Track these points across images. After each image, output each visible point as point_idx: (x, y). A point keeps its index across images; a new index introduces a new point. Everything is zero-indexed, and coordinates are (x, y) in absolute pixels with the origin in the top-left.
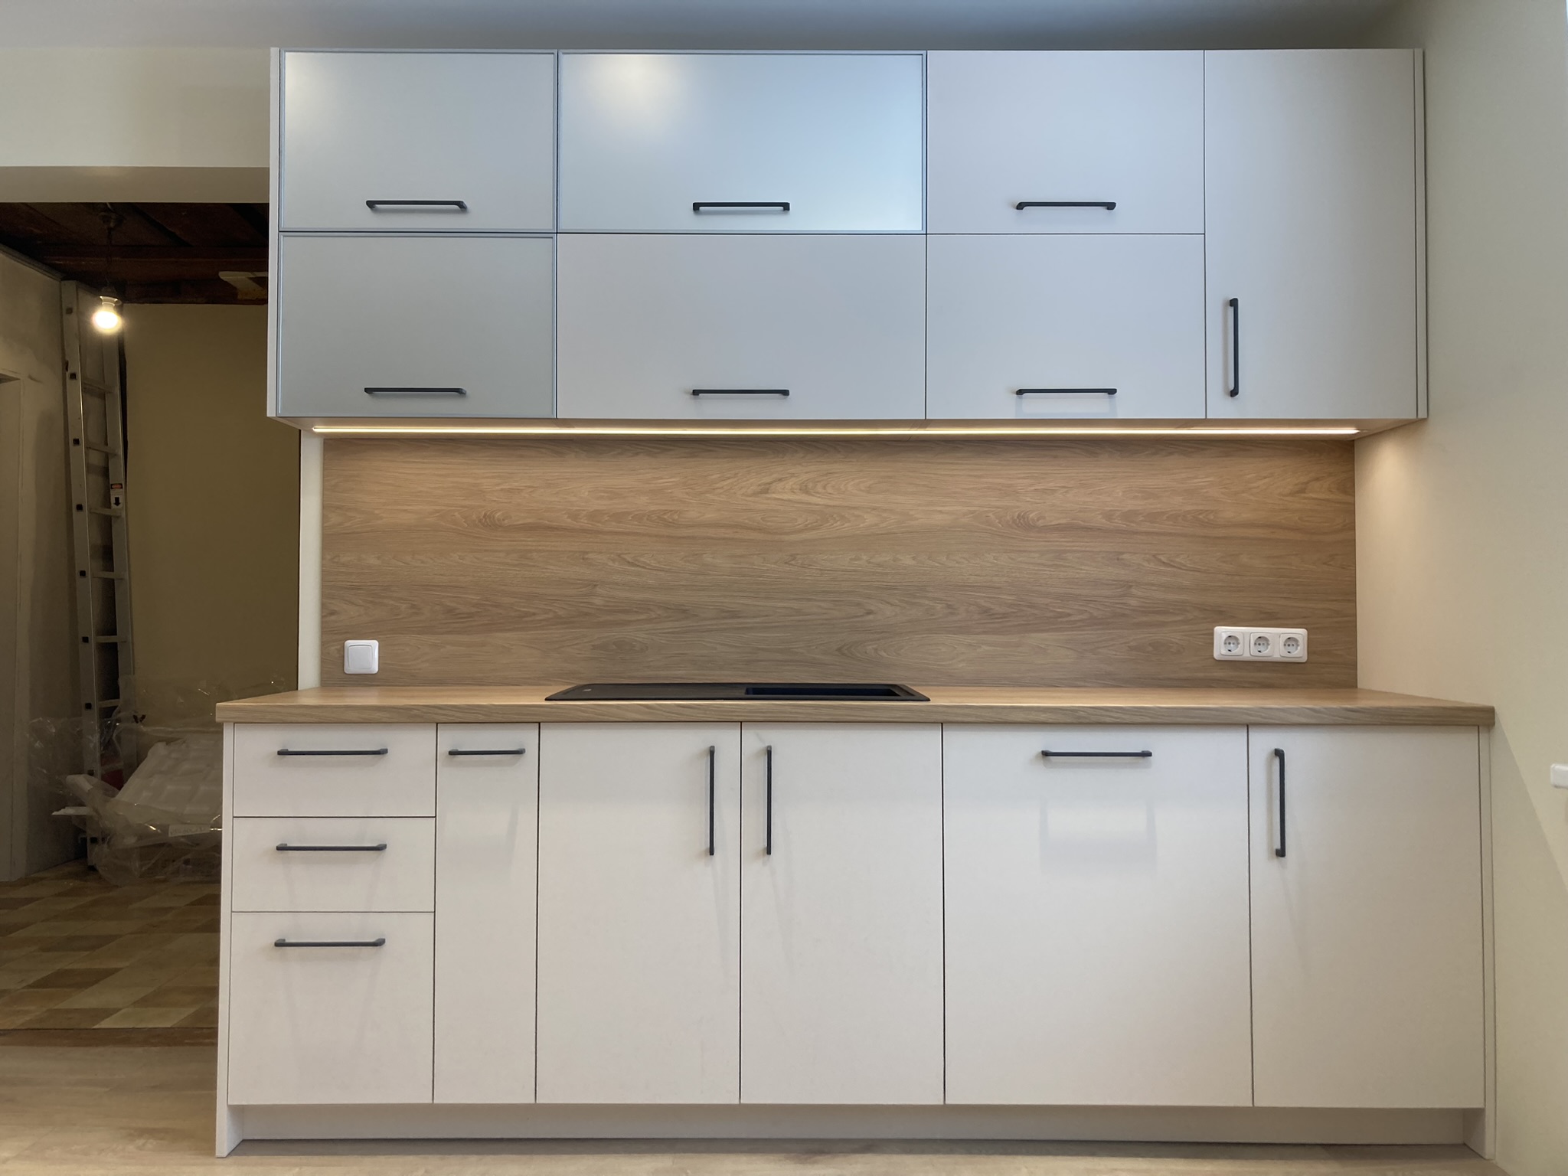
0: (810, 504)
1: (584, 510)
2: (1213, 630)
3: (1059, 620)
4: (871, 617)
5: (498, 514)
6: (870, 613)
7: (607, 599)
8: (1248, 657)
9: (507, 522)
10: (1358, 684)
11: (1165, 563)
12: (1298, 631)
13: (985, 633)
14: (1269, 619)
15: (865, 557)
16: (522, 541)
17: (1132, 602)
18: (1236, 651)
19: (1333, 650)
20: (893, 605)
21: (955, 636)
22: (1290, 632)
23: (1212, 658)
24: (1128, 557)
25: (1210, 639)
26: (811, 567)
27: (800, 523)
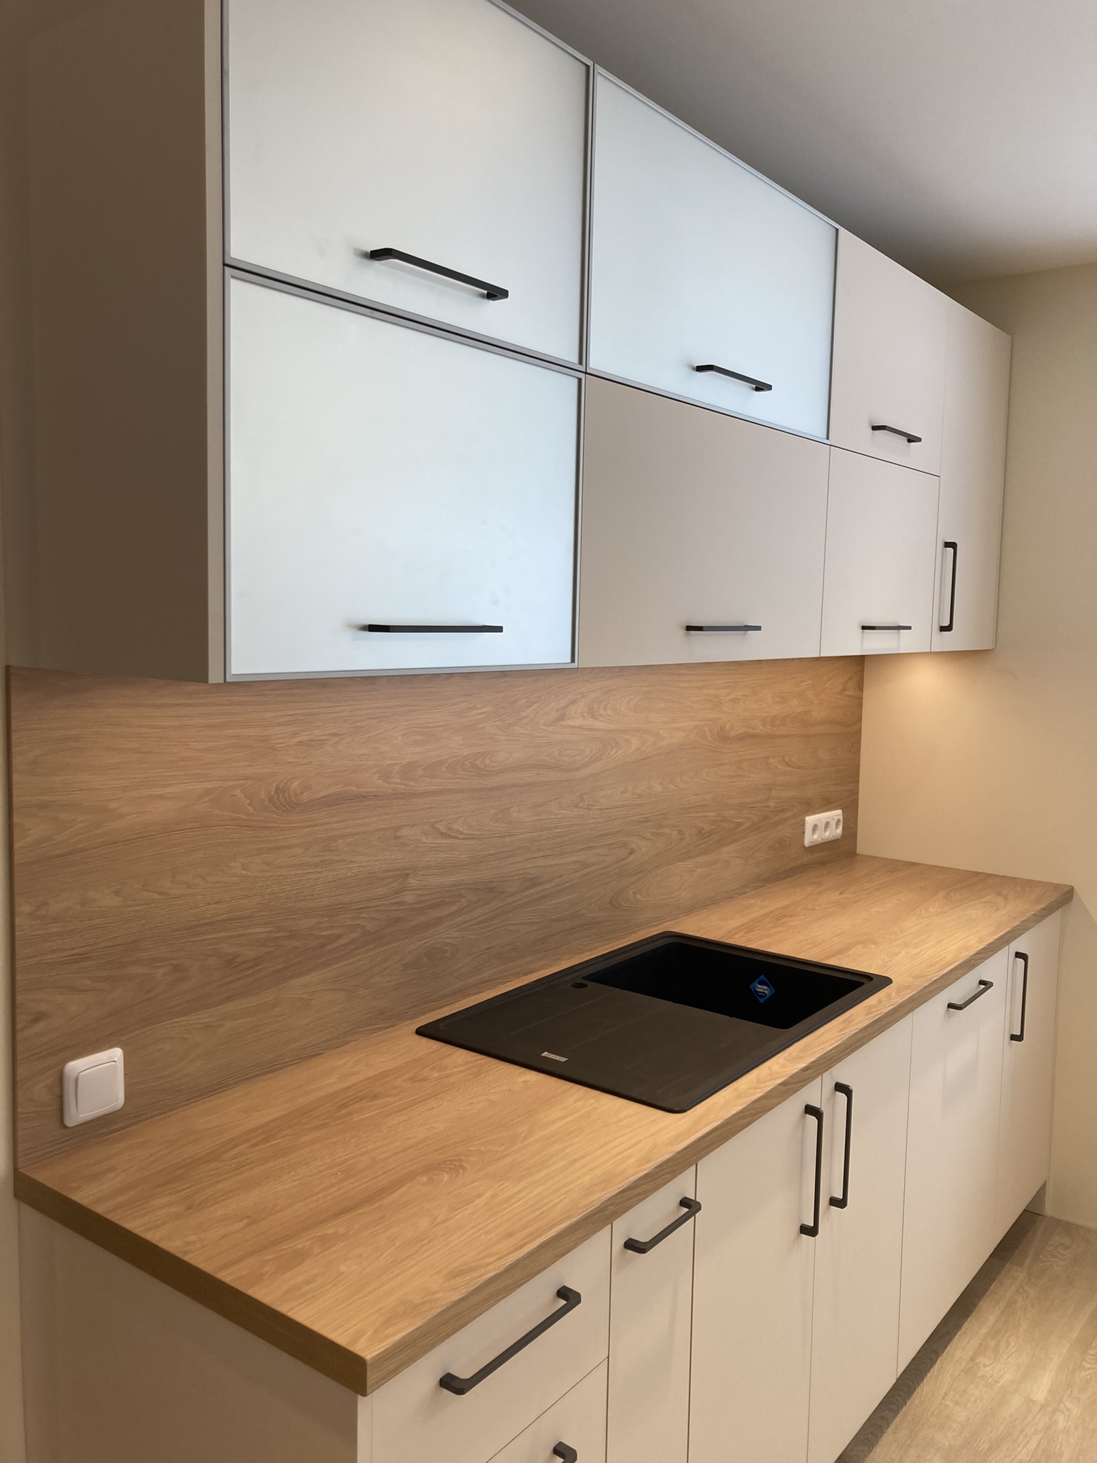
0: (595, 730)
1: (395, 764)
2: (804, 820)
3: (736, 830)
4: (632, 858)
5: (294, 785)
6: (632, 852)
7: (420, 892)
8: (820, 841)
9: (306, 797)
10: (858, 851)
11: (787, 763)
12: (840, 811)
13: (699, 855)
14: (827, 805)
15: (630, 788)
16: (324, 824)
17: (772, 804)
18: (815, 837)
19: (850, 824)
20: (647, 839)
21: (682, 863)
22: (837, 814)
23: (804, 846)
24: (771, 761)
25: (804, 829)
26: (593, 808)
27: (587, 754)
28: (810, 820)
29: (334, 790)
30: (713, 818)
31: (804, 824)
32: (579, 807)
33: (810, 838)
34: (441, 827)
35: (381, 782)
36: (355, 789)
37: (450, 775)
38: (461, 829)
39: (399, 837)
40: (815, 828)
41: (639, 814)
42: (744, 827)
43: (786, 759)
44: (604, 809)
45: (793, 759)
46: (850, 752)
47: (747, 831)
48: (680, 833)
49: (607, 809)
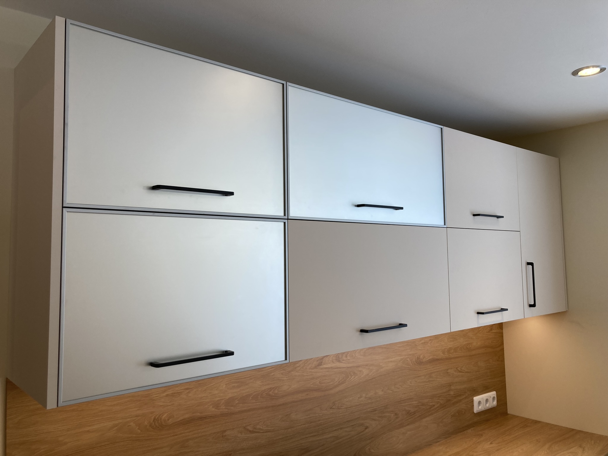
0: (340, 368)
1: (222, 399)
2: (473, 399)
4: (367, 430)
5: (164, 416)
6: (367, 428)
8: (483, 409)
9: (170, 421)
10: (508, 413)
11: (459, 371)
12: (494, 393)
13: (408, 425)
14: (486, 389)
15: (364, 395)
16: (181, 434)
17: (452, 393)
18: (480, 407)
19: (502, 399)
20: (375, 420)
21: (398, 430)
22: (493, 394)
23: (474, 413)
24: (449, 371)
25: (473, 404)
26: (342, 408)
27: (336, 381)
28: (476, 399)
29: (187, 416)
30: (416, 404)
31: (473, 401)
32: (333, 409)
33: (477, 409)
34: (250, 428)
35: (214, 409)
36: (199, 414)
37: (254, 401)
38: (261, 428)
39: (225, 436)
40: (479, 403)
41: (369, 408)
42: (436, 407)
43: (459, 369)
44: (348, 408)
45: (463, 369)
46: (498, 361)
47: (438, 409)
48: (396, 414)
49: (350, 407)
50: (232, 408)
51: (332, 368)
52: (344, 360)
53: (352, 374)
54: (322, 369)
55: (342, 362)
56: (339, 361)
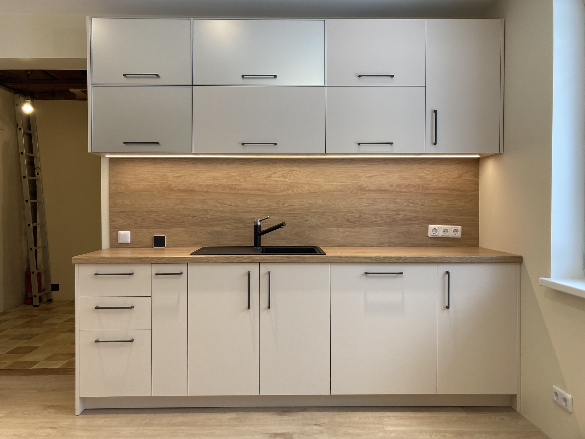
2: (428, 226)
3: (374, 223)
4: (307, 222)
6: (307, 221)
7: (213, 216)
8: (440, 236)
9: (176, 189)
10: (479, 246)
11: (411, 203)
12: (459, 227)
13: (347, 228)
15: (305, 201)
16: (181, 195)
17: (400, 217)
18: (436, 234)
19: (471, 233)
21: (336, 229)
22: (457, 227)
23: (427, 236)
24: (398, 200)
25: (427, 229)
26: (286, 205)
27: (282, 189)
28: (431, 227)
29: (184, 188)
30: (357, 216)
32: (278, 204)
33: (431, 234)
34: (220, 201)
35: (198, 188)
37: (223, 189)
38: (227, 203)
39: (205, 202)
40: (436, 230)
41: (310, 210)
42: (379, 222)
43: (411, 201)
44: (291, 206)
45: (416, 202)
46: (469, 203)
48: (335, 218)
49: (293, 206)
50: (210, 189)
51: (278, 181)
52: (288, 178)
53: (295, 187)
54: (270, 180)
55: (286, 179)
56: (284, 178)
